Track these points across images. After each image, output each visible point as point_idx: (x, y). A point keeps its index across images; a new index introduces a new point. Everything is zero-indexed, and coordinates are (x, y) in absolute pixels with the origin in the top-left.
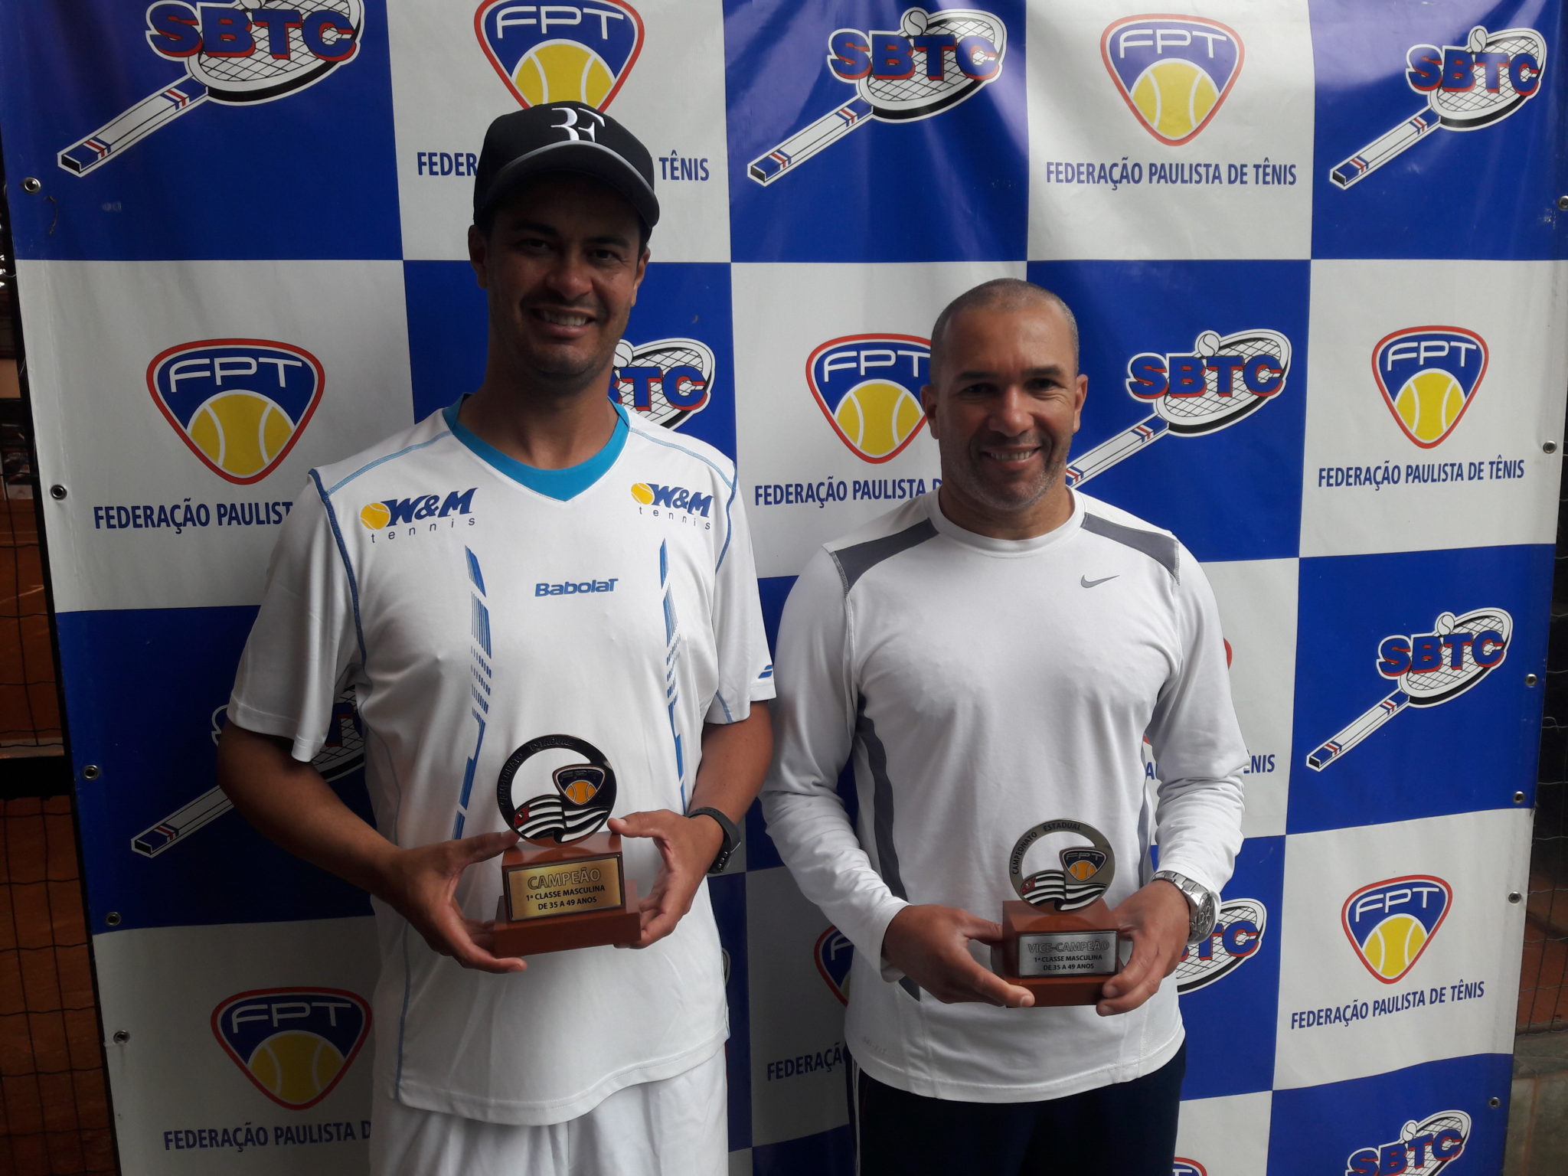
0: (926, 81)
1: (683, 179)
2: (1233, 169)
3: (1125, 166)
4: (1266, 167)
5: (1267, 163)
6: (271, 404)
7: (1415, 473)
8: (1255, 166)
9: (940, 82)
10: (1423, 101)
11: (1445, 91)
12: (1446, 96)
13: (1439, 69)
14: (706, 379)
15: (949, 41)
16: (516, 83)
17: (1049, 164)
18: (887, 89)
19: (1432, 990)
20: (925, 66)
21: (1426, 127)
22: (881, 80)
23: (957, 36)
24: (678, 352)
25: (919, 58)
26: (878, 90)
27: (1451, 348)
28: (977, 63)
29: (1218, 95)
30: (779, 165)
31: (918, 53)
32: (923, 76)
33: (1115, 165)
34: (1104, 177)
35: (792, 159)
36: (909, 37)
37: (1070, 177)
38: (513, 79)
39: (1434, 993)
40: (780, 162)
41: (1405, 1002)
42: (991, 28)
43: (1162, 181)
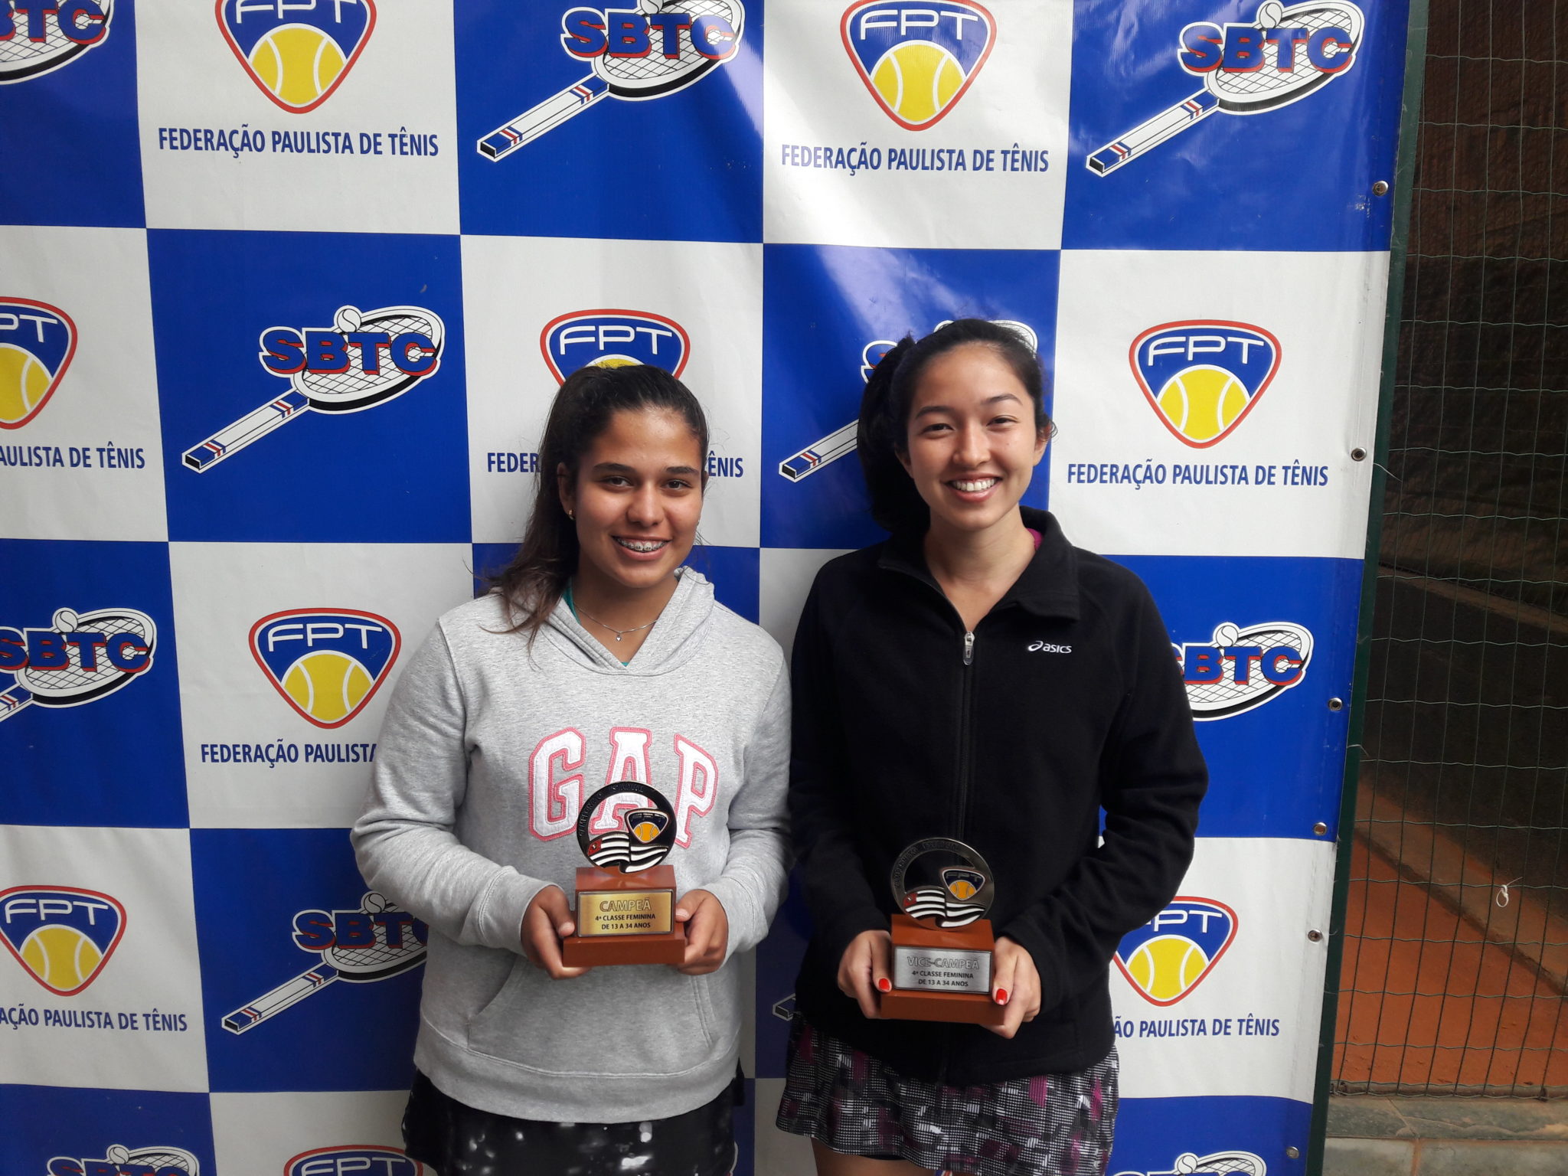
0: (663, 59)
1: (412, 154)
2: (978, 156)
3: (863, 151)
4: (1014, 152)
5: (1016, 149)
6: (31, 358)
7: (1183, 473)
8: (1003, 152)
9: (677, 61)
10: (1198, 83)
11: (1226, 72)
12: (1228, 76)
13: (1218, 48)
14: (436, 346)
15: (683, 20)
16: (253, 64)
17: (785, 147)
18: (623, 67)
19: (1215, 1021)
20: (662, 45)
21: (1201, 111)
22: (617, 58)
23: (692, 15)
24: (407, 319)
25: (656, 36)
26: (614, 68)
27: (1228, 344)
28: (712, 43)
29: (964, 78)
30: (510, 141)
31: (655, 31)
32: (660, 55)
33: (853, 150)
34: (842, 162)
35: (523, 135)
36: (646, 15)
37: (806, 161)
38: (250, 61)
39: (1217, 1024)
40: (511, 138)
41: (1181, 1029)
42: (729, 8)
43: (902, 167)
